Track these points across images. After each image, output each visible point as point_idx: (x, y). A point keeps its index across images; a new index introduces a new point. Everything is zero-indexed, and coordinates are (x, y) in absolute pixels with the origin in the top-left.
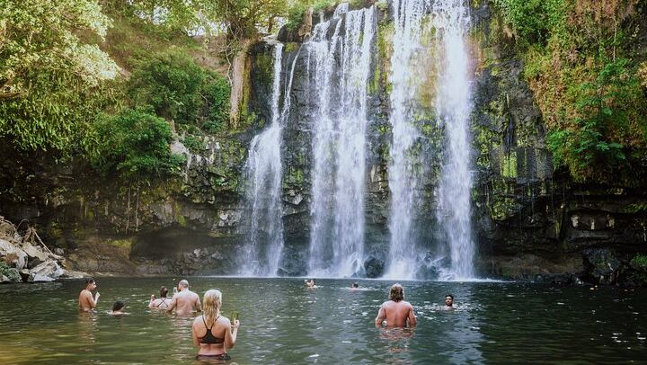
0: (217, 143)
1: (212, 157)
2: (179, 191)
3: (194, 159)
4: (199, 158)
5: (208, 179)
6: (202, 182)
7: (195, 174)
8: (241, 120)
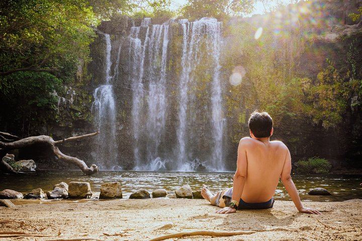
0: (74, 91)
1: (72, 99)
2: (54, 119)
3: (62, 99)
4: (64, 99)
5: (70, 113)
6: (66, 114)
7: (63, 109)
8: (83, 77)
